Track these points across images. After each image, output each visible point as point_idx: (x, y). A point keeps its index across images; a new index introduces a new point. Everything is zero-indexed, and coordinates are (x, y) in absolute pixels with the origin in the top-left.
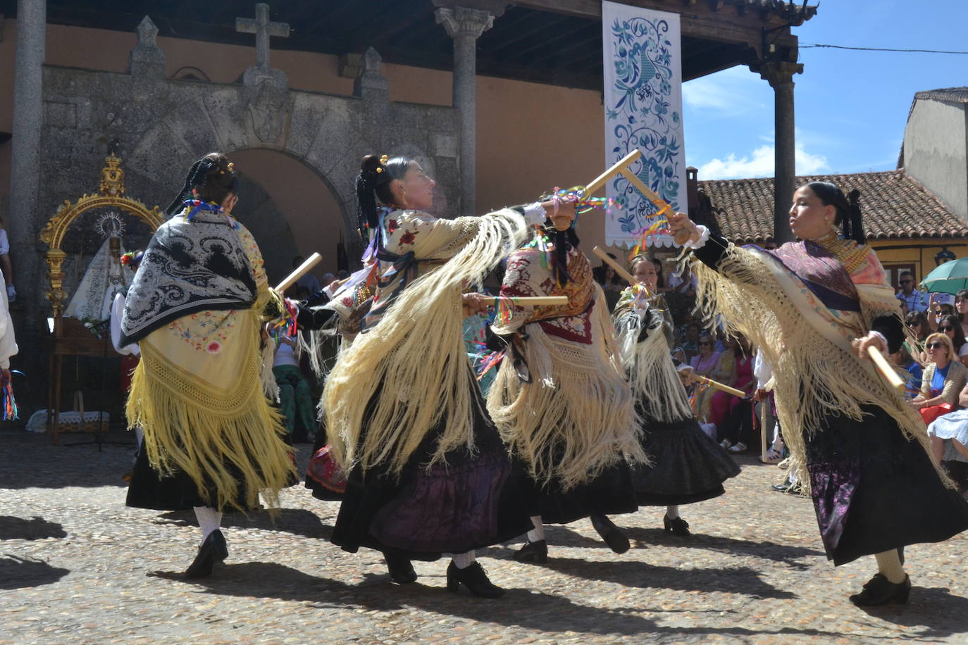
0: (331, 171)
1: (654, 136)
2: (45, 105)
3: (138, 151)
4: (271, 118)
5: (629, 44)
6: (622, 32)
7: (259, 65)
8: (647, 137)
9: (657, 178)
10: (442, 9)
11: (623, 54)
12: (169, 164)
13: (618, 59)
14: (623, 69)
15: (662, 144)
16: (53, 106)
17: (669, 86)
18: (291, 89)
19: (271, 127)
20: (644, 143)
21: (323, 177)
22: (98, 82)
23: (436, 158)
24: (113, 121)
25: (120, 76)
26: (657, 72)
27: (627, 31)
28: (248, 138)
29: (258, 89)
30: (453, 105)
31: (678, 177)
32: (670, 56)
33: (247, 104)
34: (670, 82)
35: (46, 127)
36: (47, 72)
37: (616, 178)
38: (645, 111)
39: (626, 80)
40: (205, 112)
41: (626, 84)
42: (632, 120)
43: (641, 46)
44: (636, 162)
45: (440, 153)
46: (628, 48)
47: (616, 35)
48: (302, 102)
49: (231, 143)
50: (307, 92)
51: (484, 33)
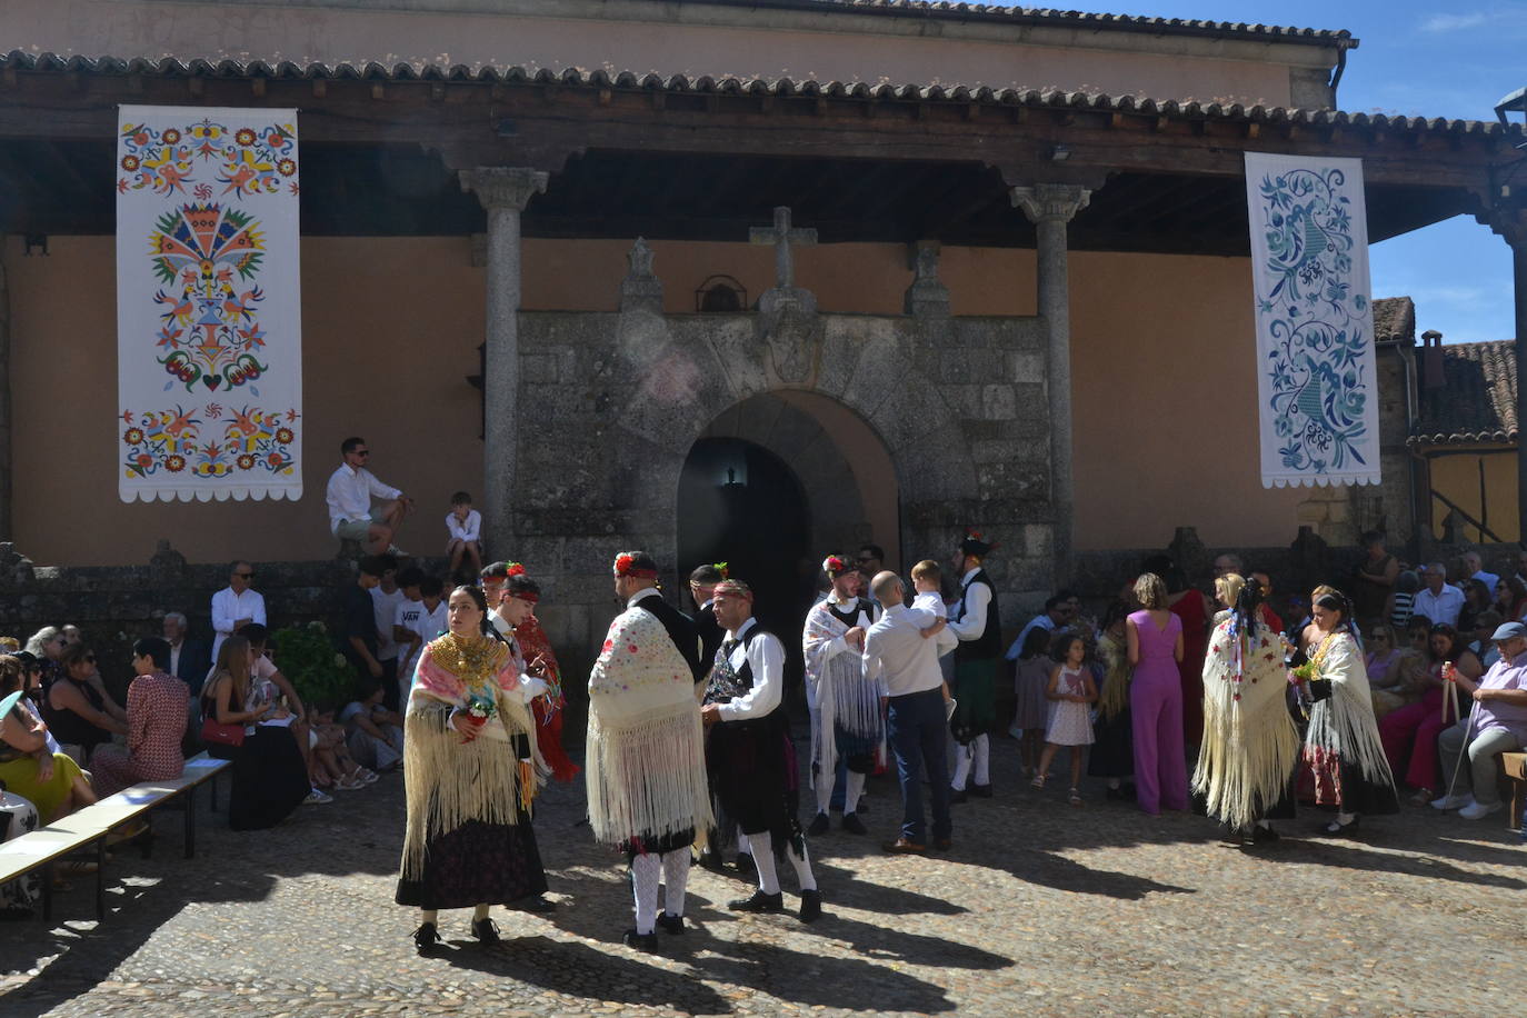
0: (875, 413)
1: (1327, 332)
2: (522, 358)
3: (632, 406)
4: (796, 352)
5: (1287, 207)
6: (1273, 192)
7: (780, 285)
8: (1317, 334)
9: (1333, 390)
10: (1017, 188)
11: (1278, 222)
12: (670, 420)
13: (1271, 230)
14: (1277, 243)
15: (1338, 342)
16: (531, 359)
17: (1349, 260)
18: (821, 313)
19: (796, 363)
20: (1313, 343)
21: (865, 420)
22: (582, 326)
23: (1015, 386)
24: (600, 372)
25: (610, 315)
26: (1329, 242)
27: (1281, 190)
28: (767, 379)
29: (778, 316)
30: (1039, 313)
31: (1364, 387)
32: (1349, 218)
33: (765, 337)
34: (1349, 254)
35: (523, 385)
36: (522, 319)
37: (1274, 393)
38: (1313, 298)
39: (1283, 258)
40: (713, 350)
41: (1284, 263)
42: (1295, 312)
43: (1304, 208)
44: (1302, 370)
45: (1021, 378)
46: (1285, 213)
47: (1266, 197)
48: (836, 327)
49: (746, 387)
50: (841, 314)
51: (1077, 212)
